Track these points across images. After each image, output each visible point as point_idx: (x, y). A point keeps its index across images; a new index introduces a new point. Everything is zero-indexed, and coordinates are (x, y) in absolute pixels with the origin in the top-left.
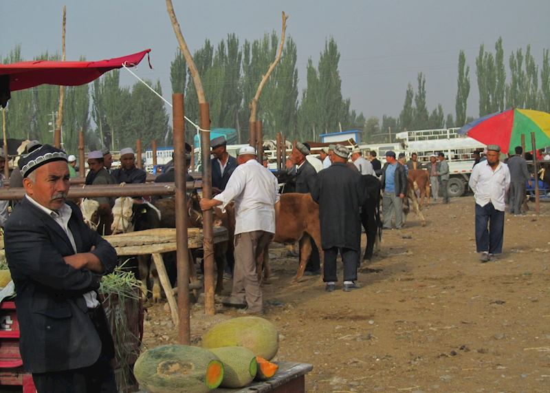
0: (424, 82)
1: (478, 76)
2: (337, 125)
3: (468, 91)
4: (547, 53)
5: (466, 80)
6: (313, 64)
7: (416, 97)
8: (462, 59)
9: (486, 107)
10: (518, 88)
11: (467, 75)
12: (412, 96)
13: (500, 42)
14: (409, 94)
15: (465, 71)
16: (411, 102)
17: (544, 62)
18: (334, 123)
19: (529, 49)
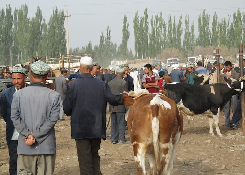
0: (110, 31)
1: (134, 28)
2: (58, 54)
3: (128, 36)
4: (171, 17)
5: (127, 31)
6: (46, 21)
7: (105, 39)
8: (125, 19)
9: (138, 45)
10: (156, 35)
11: (127, 28)
12: (104, 39)
13: (147, 10)
14: (102, 38)
15: (127, 26)
16: (103, 42)
17: (169, 21)
18: (56, 53)
19: (161, 14)
